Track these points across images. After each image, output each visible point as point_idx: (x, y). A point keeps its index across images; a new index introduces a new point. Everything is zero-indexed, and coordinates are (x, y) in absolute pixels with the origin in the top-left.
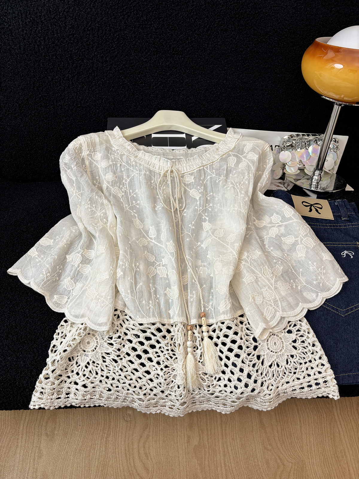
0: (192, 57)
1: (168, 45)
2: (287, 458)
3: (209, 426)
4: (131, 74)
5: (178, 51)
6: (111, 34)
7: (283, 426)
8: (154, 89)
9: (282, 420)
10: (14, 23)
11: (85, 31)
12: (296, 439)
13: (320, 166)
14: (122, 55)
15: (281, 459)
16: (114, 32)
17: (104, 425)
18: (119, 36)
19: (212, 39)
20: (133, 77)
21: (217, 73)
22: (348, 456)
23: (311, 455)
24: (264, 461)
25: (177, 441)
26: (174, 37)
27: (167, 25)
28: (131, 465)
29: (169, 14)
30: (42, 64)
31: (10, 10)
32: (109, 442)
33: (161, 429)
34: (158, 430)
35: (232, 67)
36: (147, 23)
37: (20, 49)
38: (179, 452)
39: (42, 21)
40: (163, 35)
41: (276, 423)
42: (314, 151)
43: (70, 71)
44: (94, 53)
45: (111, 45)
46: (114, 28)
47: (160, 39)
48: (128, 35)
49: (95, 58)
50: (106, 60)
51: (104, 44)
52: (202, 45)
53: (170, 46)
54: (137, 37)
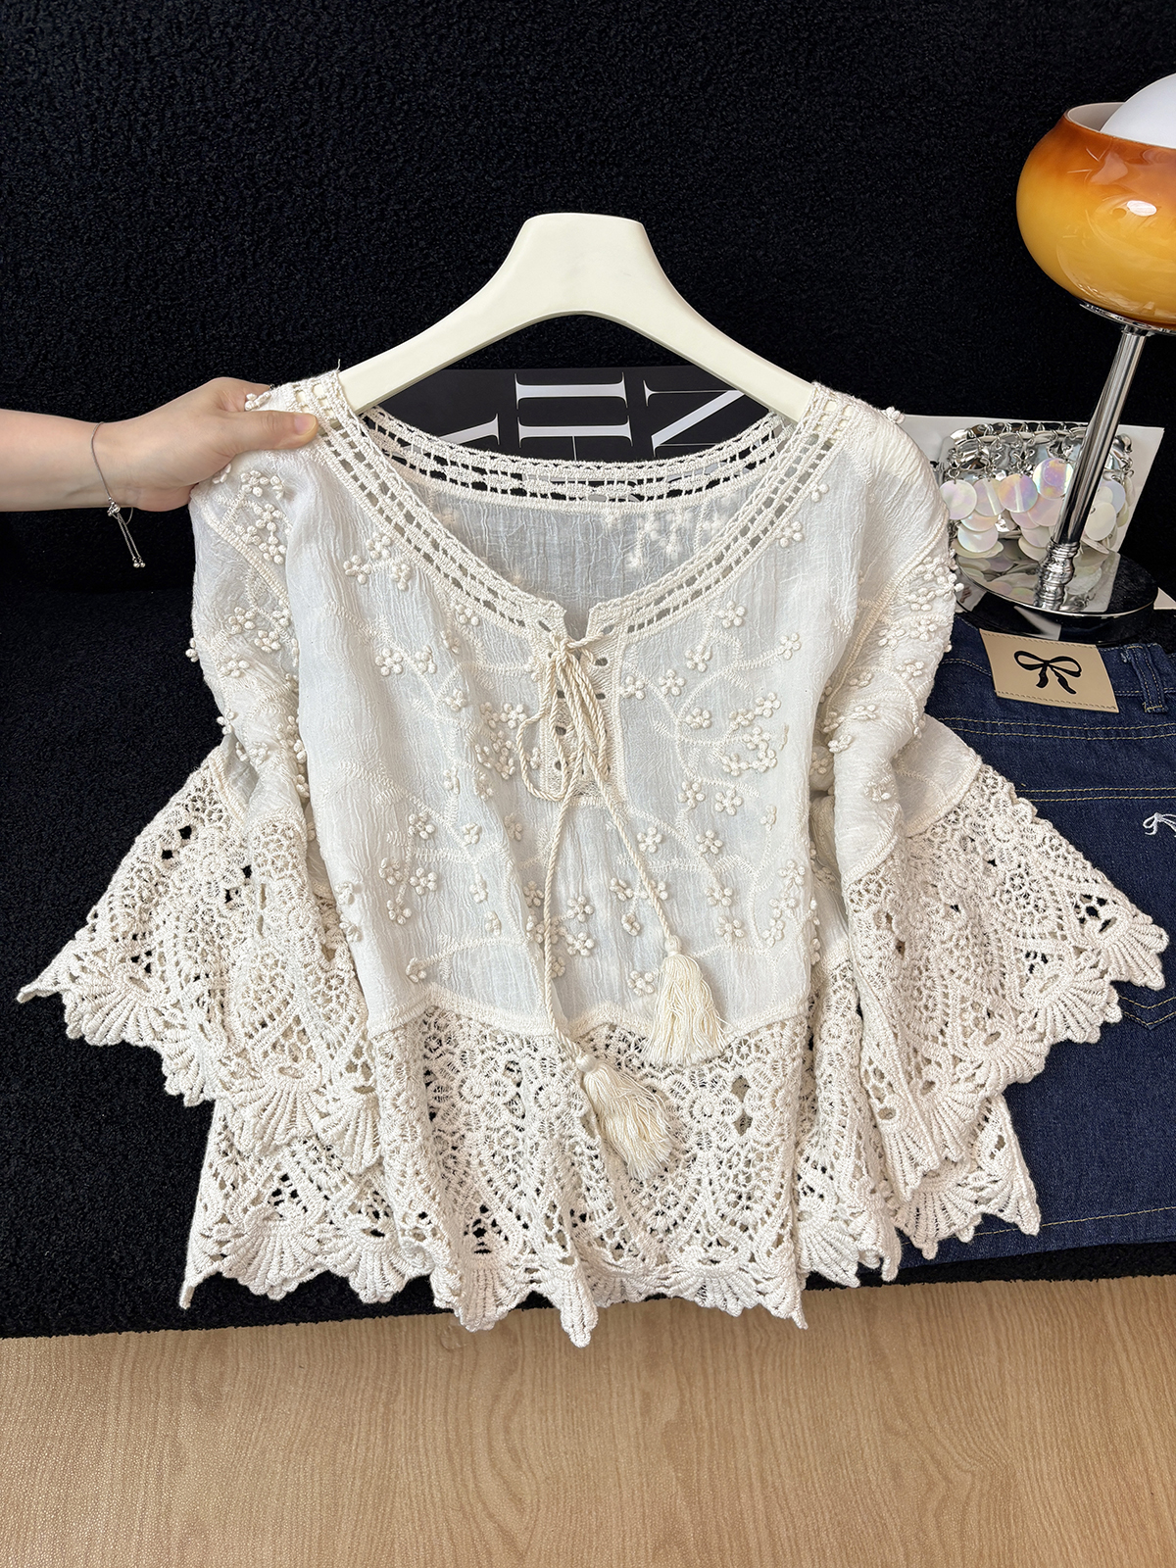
0: (652, 174)
1: (572, 133)
2: (956, 1457)
3: (709, 1361)
4: (450, 233)
5: (606, 152)
6: (382, 97)
7: (944, 1357)
9: (941, 1340)
10: (60, 65)
11: (297, 89)
12: (984, 1397)
13: (1070, 532)
14: (419, 170)
15: (938, 1464)
16: (394, 95)
17: (378, 1363)
18: (410, 106)
19: (721, 112)
20: (459, 242)
21: (736, 226)
22: (1151, 1446)
23: (1032, 1447)
24: (885, 1469)
25: (610, 1409)
26: (594, 106)
27: (569, 68)
28: (466, 1486)
29: (578, 28)
30: (155, 203)
31: (45, 21)
32: (394, 1417)
33: (558, 1373)
34: (550, 1377)
35: (786, 206)
36: (505, 60)
37: (81, 152)
38: (616, 1445)
39: (151, 60)
40: (558, 102)
41: (922, 1349)
42: (1053, 479)
43: (245, 224)
44: (327, 164)
45: (383, 135)
46: (393, 78)
47: (546, 116)
48: (439, 103)
49: (329, 180)
50: (367, 188)
51: (361, 132)
52: (686, 133)
53: (579, 138)
54: (471, 107)
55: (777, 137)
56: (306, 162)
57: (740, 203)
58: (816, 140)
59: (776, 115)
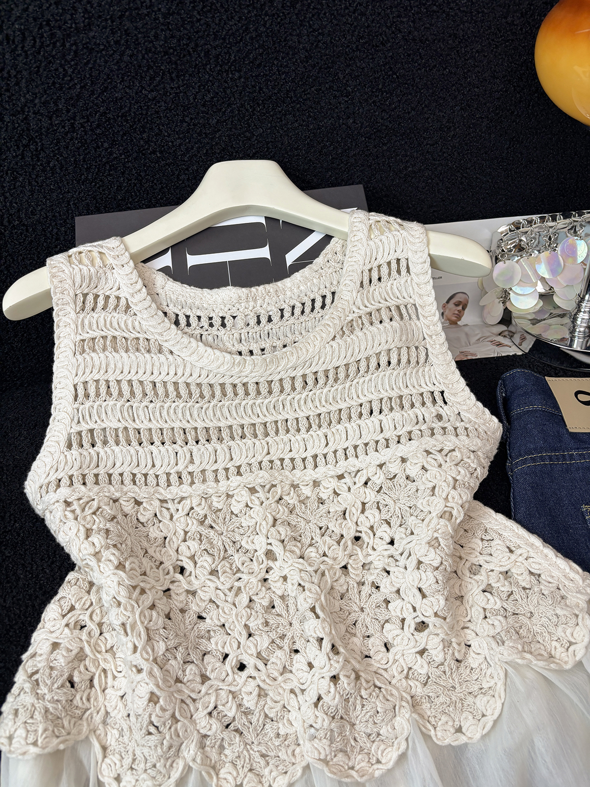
0: (265, 74)
1: (202, 50)
4: (124, 134)
5: (229, 62)
6: (54, 44)
8: (184, 161)
14: (93, 93)
16: (64, 39)
18: (77, 46)
19: (308, 22)
20: (132, 140)
26: (214, 29)
35: (365, 85)
40: (185, 29)
42: (572, 252)
44: (25, 96)
45: (61, 70)
46: (60, 28)
47: (179, 41)
48: (98, 41)
49: (29, 108)
50: (57, 110)
51: (44, 70)
52: (285, 40)
53: (207, 53)
54: (123, 42)
55: (352, 36)
56: (9, 97)
57: (330, 87)
58: (381, 34)
59: (350, 19)
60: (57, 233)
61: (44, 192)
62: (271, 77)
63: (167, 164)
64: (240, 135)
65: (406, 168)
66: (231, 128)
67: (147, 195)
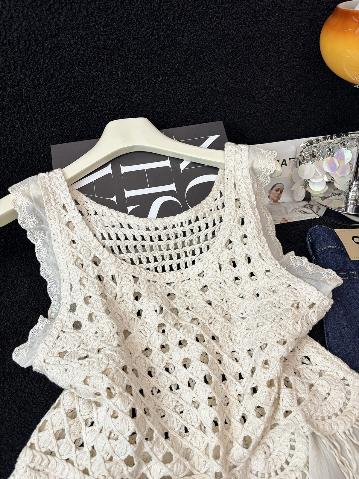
0: (163, 59)
1: (126, 46)
4: (80, 97)
5: (141, 53)
6: (38, 44)
8: (115, 112)
14: (61, 73)
16: (43, 42)
18: (51, 46)
19: (188, 28)
20: (84, 101)
21: (201, 76)
26: (133, 34)
27: (119, 18)
35: (221, 64)
36: (90, 19)
40: (116, 34)
44: (19, 76)
45: (42, 60)
46: (41, 35)
47: (112, 41)
48: (64, 42)
49: (22, 83)
50: (39, 84)
51: (32, 60)
52: (174, 40)
53: (129, 49)
54: (79, 42)
55: (214, 36)
56: (10, 77)
57: (202, 66)
58: (230, 35)
59: (212, 26)
60: (38, 158)
61: (31, 133)
62: (166, 61)
63: (105, 114)
64: (148, 95)
65: (246, 111)
66: (143, 92)
67: (93, 132)
